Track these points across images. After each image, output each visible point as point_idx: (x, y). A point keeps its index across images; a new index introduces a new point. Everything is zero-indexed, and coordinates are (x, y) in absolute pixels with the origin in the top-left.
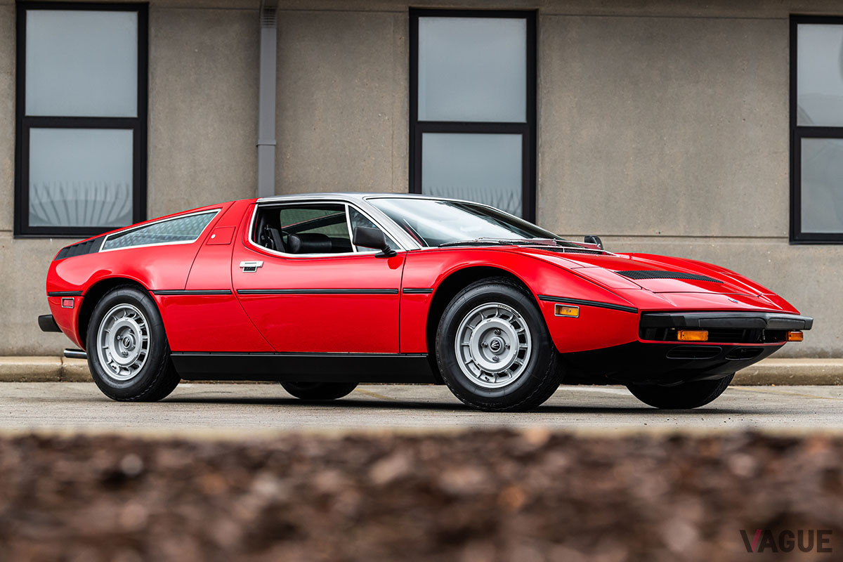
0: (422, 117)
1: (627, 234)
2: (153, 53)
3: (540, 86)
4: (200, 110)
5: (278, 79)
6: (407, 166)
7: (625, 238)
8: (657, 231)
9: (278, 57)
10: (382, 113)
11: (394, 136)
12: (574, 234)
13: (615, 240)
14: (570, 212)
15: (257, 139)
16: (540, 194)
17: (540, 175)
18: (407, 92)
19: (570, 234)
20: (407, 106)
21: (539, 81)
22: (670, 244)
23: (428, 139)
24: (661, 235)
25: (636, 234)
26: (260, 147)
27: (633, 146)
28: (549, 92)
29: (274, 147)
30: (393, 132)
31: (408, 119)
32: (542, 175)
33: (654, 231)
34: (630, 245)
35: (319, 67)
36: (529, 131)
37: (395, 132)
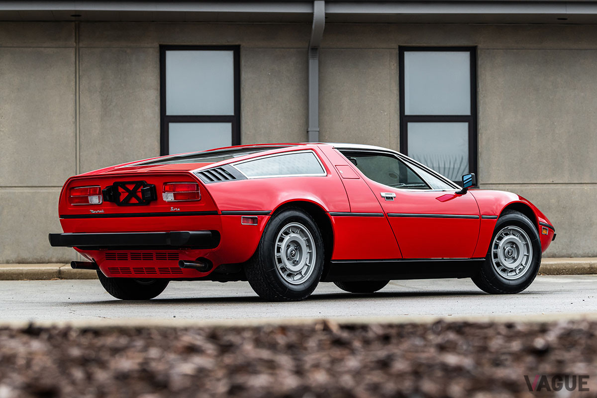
0: (407, 112)
1: (533, 182)
2: (244, 76)
3: (479, 93)
4: (272, 110)
5: (319, 90)
6: (399, 143)
7: (532, 185)
8: (551, 180)
9: (319, 77)
10: (383, 110)
11: (391, 125)
12: (501, 183)
13: (526, 186)
14: (498, 170)
15: (308, 127)
16: (480, 159)
17: (480, 147)
18: (398, 97)
19: (499, 183)
20: (398, 106)
21: (478, 90)
22: (559, 189)
23: (411, 126)
24: (554, 182)
25: (539, 182)
26: (310, 133)
27: (536, 129)
28: (484, 96)
29: (317, 132)
30: (390, 121)
31: (399, 114)
32: (481, 147)
33: (549, 180)
34: (535, 189)
35: (344, 83)
36: (472, 120)
37: (391, 122)
